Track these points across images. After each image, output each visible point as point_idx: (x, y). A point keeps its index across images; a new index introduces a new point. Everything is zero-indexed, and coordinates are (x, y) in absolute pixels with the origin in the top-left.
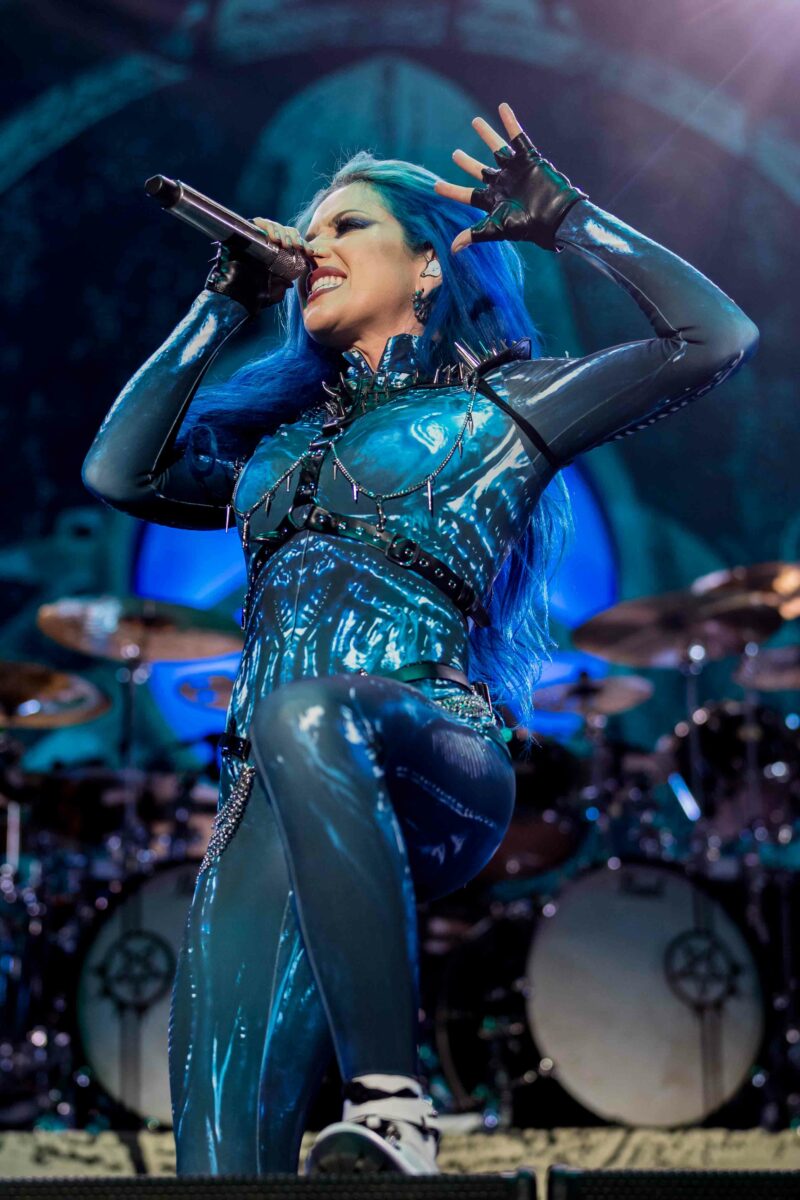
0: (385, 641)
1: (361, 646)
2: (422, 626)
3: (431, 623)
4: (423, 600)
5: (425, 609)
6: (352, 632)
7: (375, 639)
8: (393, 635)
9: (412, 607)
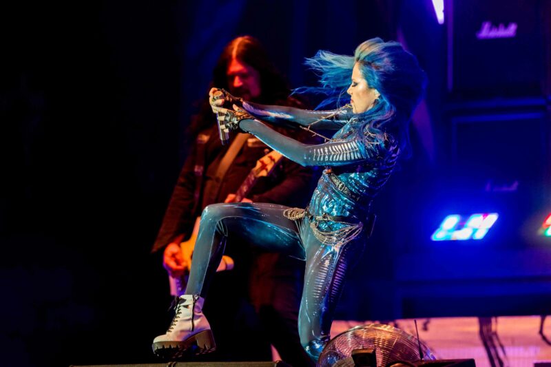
0: (333, 207)
1: (327, 206)
2: (344, 207)
3: (347, 206)
4: (345, 199)
5: (346, 202)
6: (326, 200)
7: (331, 206)
8: (335, 207)
9: (342, 200)
